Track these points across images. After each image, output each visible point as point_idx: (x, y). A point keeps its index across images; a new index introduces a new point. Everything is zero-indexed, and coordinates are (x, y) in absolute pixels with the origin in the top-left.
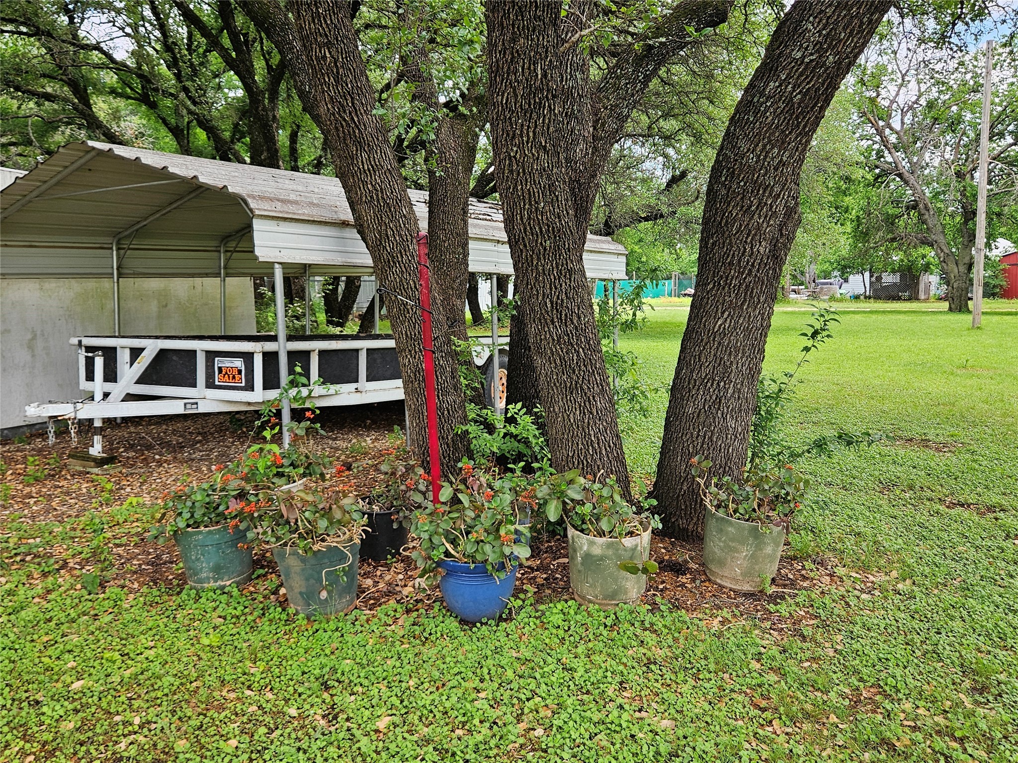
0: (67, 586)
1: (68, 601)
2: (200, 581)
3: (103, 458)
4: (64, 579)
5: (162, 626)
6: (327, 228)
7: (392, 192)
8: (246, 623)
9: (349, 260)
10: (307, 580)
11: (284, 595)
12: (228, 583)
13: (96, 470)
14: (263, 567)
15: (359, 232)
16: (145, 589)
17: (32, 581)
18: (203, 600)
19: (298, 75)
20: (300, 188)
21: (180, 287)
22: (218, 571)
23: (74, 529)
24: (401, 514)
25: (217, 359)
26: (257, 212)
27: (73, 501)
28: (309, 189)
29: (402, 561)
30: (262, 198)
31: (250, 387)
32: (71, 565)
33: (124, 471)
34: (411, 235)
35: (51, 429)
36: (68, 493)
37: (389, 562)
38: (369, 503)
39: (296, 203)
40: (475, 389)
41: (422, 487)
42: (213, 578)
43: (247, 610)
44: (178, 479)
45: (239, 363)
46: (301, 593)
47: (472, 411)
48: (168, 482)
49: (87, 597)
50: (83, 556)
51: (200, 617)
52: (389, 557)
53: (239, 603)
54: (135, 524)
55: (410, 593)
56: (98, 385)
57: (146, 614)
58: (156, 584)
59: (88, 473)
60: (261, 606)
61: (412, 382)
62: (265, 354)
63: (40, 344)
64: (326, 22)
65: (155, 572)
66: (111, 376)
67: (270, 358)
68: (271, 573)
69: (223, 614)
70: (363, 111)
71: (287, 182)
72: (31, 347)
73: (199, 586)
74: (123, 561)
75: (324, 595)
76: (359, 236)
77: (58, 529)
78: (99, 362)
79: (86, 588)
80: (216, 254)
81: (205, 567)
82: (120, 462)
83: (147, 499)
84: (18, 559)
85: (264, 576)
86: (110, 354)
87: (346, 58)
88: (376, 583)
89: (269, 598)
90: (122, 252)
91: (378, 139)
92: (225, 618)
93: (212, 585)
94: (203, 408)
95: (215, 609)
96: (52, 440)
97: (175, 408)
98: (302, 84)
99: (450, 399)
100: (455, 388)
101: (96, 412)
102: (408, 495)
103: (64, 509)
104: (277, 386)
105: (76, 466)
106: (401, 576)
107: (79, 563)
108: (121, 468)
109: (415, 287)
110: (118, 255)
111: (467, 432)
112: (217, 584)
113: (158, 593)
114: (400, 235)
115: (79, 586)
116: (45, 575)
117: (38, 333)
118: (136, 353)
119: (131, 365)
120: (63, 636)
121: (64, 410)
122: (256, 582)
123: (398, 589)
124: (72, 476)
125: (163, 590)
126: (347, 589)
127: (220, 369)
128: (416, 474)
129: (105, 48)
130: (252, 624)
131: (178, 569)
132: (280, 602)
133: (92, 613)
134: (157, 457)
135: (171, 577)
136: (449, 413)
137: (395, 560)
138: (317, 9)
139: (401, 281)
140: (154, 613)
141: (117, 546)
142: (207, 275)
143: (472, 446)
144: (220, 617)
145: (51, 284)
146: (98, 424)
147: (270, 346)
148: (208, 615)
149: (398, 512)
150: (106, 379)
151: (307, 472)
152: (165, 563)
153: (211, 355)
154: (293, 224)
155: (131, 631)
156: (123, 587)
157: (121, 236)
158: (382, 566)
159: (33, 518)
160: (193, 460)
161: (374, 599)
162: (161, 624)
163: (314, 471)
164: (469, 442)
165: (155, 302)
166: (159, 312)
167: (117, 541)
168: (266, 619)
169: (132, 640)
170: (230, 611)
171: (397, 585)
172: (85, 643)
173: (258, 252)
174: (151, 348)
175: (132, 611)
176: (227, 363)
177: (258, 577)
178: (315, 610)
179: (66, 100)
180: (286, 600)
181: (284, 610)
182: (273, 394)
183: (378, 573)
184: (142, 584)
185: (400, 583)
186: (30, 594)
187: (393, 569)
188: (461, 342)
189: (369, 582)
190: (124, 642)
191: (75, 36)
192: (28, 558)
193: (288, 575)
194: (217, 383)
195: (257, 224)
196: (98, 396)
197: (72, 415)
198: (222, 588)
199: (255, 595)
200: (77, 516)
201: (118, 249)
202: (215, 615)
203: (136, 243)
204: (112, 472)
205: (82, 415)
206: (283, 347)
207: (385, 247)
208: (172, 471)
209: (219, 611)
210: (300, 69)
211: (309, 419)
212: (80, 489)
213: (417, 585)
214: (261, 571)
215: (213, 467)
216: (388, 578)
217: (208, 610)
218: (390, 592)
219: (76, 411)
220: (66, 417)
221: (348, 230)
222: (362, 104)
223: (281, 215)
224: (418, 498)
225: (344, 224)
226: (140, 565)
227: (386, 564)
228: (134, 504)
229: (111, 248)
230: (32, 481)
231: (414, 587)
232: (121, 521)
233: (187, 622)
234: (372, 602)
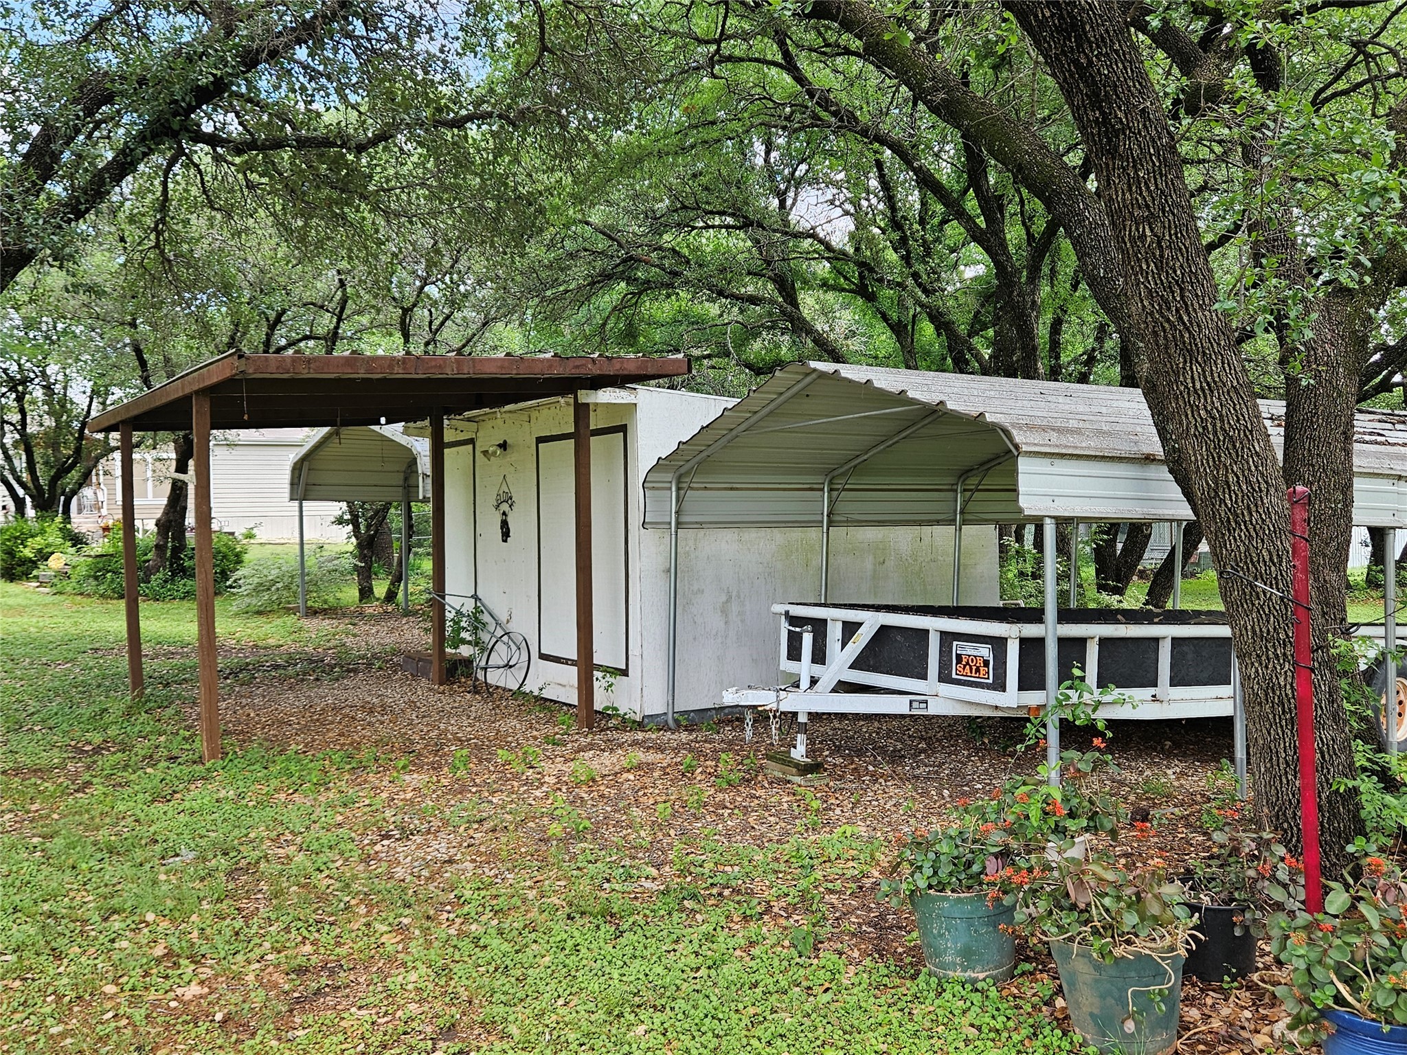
0: (773, 940)
1: (776, 962)
2: (943, 966)
3: (806, 765)
4: (768, 929)
5: (896, 1024)
6: (1123, 466)
7: (1238, 420)
8: (1010, 1043)
9: (1153, 511)
10: (1102, 997)
11: (1063, 1009)
12: (981, 976)
13: (797, 779)
14: (1028, 959)
15: (1170, 472)
16: (867, 962)
17: (731, 925)
18: (947, 995)
19: (1089, 255)
20: (1081, 409)
21: (902, 538)
22: (968, 956)
23: (776, 860)
24: (1248, 915)
25: (955, 643)
26: (1024, 448)
27: (772, 819)
28: (1095, 409)
29: (1248, 988)
30: (1030, 428)
31: (1000, 685)
32: (776, 910)
33: (831, 784)
34: (1267, 482)
35: (749, 717)
36: (766, 808)
37: (1225, 986)
38: (1191, 888)
39: (1077, 432)
40: (1363, 719)
41: (1282, 875)
42: (961, 965)
43: (1011, 1024)
44: (900, 804)
45: (985, 651)
46: (1091, 1015)
47: (1361, 754)
48: (887, 807)
49: (798, 960)
50: (789, 899)
51: (946, 1020)
52: (1226, 978)
53: (998, 1009)
54: (851, 864)
55: (1266, 1045)
56: (805, 667)
57: (872, 999)
58: (881, 956)
59: (789, 782)
60: (1031, 1021)
61: (1260, 704)
62: (1023, 641)
63: (734, 608)
64: (1148, 188)
65: (880, 938)
66: (819, 657)
67: (1032, 648)
68: (1041, 971)
69: (977, 1023)
70: (1196, 306)
71: (1061, 399)
72: (724, 611)
73: (941, 972)
74: (837, 915)
75: (1130, 1026)
76: (1171, 477)
77: (759, 857)
78: (808, 639)
79: (795, 947)
80: (951, 494)
81: (951, 945)
82: (825, 770)
83: (861, 829)
84: (714, 891)
85: (1031, 973)
86: (819, 627)
87: (1176, 234)
88: (1206, 1018)
89: (1040, 1010)
90: (835, 494)
91: (1219, 344)
92: (979, 1029)
93: (959, 974)
94: (936, 708)
95: (964, 1012)
96: (749, 733)
97: (898, 705)
98: (1095, 268)
99: (1326, 735)
100: (1335, 717)
101: (801, 703)
102: (1259, 885)
103: (764, 829)
104: (1041, 686)
105: (775, 770)
106: (1248, 1014)
107: (785, 910)
108: (828, 780)
109: (1271, 560)
110: (830, 497)
111: (1355, 791)
112: (967, 974)
113: (886, 972)
114: (1248, 483)
115: (786, 943)
116: (746, 918)
117: (734, 594)
118: (850, 629)
119: (843, 646)
120: (773, 1011)
121: (764, 699)
122: (1020, 980)
123: (1245, 1034)
124: (771, 783)
125: (892, 968)
126: (1162, 1023)
127: (959, 657)
128: (1272, 853)
129: (821, 235)
130: (1020, 1047)
131: (910, 941)
132: (1057, 1019)
133: (805, 984)
134: (871, 768)
135: (900, 950)
136: (1323, 757)
137: (1236, 984)
138: (1136, 172)
139: (1248, 549)
140: (882, 1001)
141: (831, 892)
142: (938, 522)
143: (1363, 814)
144: (972, 1025)
145: (751, 535)
146: (802, 719)
147: (1031, 630)
148: (957, 1020)
149: (1243, 911)
150: (814, 661)
151: (1092, 824)
152: (891, 928)
153: (947, 638)
154: (1074, 463)
155: (856, 1023)
156: (841, 954)
157: (836, 473)
158: (1214, 991)
159: (729, 836)
160: (917, 777)
161: (1205, 1044)
162: (894, 1021)
163: (1101, 825)
164: (1359, 807)
165: (871, 557)
166: (875, 571)
167: (830, 885)
168: (1039, 1043)
169: (858, 1037)
170: (987, 1020)
171: (1243, 1028)
172: (799, 1029)
173: (1023, 502)
174: (871, 622)
175: (855, 991)
176: (968, 649)
177: (1023, 974)
178: (1114, 1046)
179: (772, 302)
180: (1067, 1017)
181: (1065, 1034)
182: (1033, 698)
183: (1209, 1001)
184: (865, 954)
185: (1246, 1024)
186: (731, 944)
187: (1232, 998)
188: (1339, 641)
189: (1194, 1013)
190: (847, 1036)
191: (786, 223)
192: (726, 892)
193: (1072, 984)
194: (954, 676)
195: (1023, 464)
196: (805, 683)
197: (774, 706)
198: (974, 981)
199: (1021, 1002)
200: (778, 841)
201: (831, 490)
202: (965, 1021)
203: (853, 482)
204: (816, 784)
205: (784, 707)
206: (1051, 630)
207: (1223, 501)
208: (892, 791)
209: (971, 1016)
210: (1092, 247)
211: (1099, 749)
212: (780, 803)
213: (1277, 1034)
214: (1027, 967)
215: (946, 793)
216: (1225, 1012)
217: (956, 1012)
218: (1231, 1037)
219: (778, 702)
220: (767, 708)
221: (1153, 467)
222: (1197, 295)
223: (1057, 451)
224: (1278, 894)
225: (1149, 459)
226: (860, 925)
227: (1221, 988)
228: (848, 834)
229: (822, 490)
230: (725, 786)
231: (1271, 1036)
232: (833, 857)
233: (928, 1025)
234: (1202, 1047)
